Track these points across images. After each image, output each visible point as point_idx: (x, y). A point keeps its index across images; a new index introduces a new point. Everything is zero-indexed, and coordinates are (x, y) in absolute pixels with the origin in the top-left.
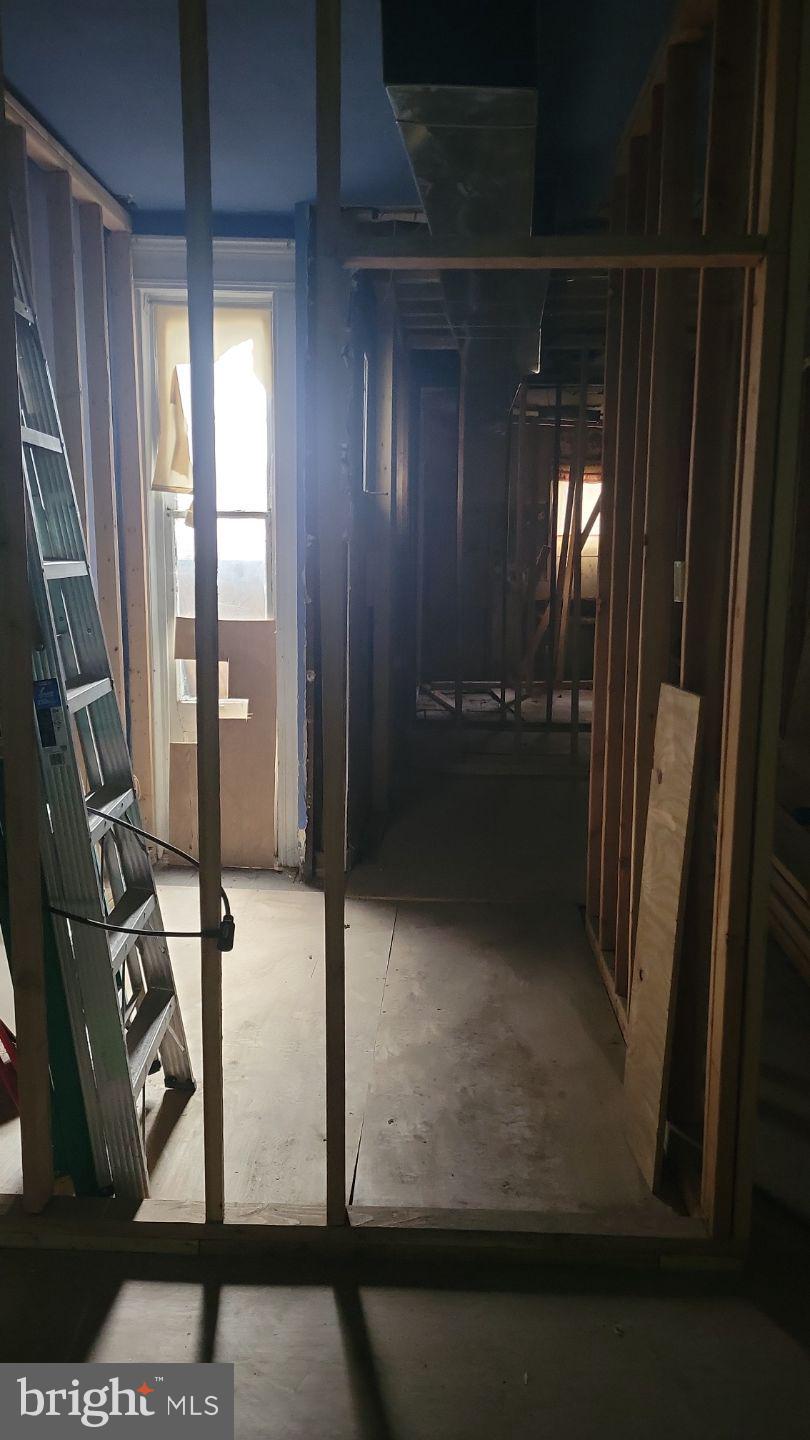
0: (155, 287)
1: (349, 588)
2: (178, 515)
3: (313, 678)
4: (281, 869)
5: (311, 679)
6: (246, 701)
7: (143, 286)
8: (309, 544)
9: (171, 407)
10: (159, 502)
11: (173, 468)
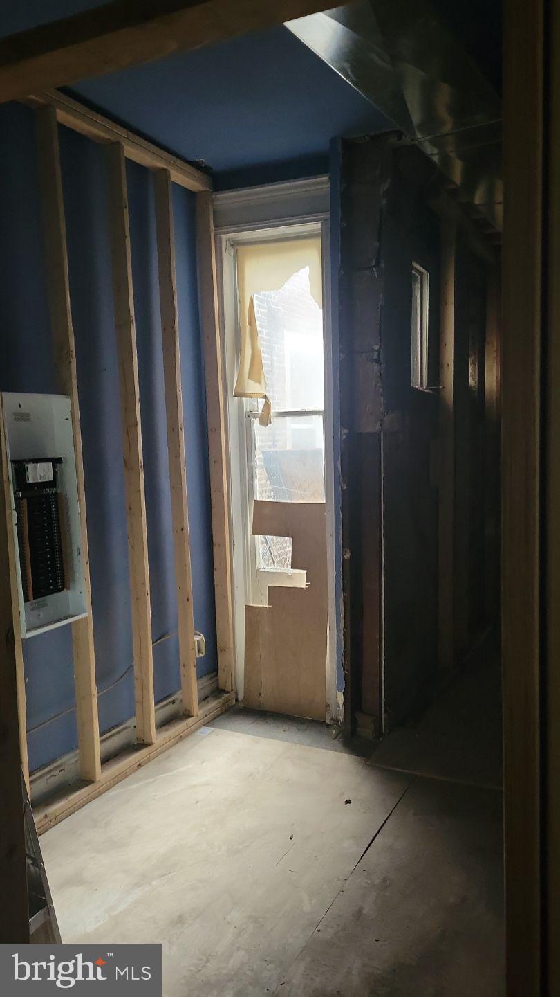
0: (234, 232)
1: (383, 475)
2: (255, 416)
3: (349, 556)
4: (332, 723)
5: (347, 556)
6: (305, 572)
7: (225, 233)
8: (344, 437)
9: (248, 327)
10: (240, 406)
11: (249, 378)
